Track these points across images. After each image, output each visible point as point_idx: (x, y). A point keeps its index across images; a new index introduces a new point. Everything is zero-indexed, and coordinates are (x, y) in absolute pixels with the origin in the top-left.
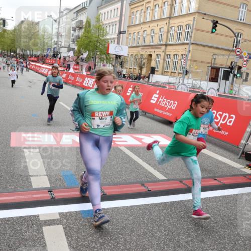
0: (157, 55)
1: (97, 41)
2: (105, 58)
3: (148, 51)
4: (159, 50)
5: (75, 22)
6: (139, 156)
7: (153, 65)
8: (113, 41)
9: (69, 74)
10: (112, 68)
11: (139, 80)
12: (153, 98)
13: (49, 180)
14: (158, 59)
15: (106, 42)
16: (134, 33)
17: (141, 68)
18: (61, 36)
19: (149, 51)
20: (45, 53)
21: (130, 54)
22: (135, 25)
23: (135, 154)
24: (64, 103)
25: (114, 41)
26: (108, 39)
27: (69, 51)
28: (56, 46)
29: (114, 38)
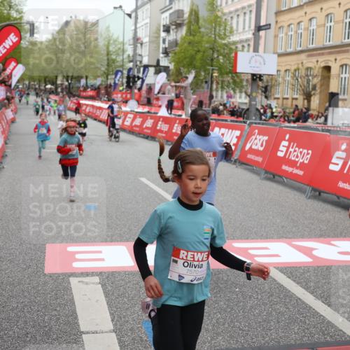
0: (342, 66)
1: (213, 49)
2: (231, 81)
3: (321, 59)
4: (345, 56)
5: (167, 14)
6: (307, 288)
7: (334, 88)
8: (246, 45)
9: (157, 119)
10: (247, 100)
11: (305, 121)
12: (334, 160)
13: (120, 341)
14: (343, 76)
15: (231, 49)
16: (289, 26)
17: (308, 97)
18: (142, 44)
19: (323, 61)
20: (111, 81)
21: (283, 69)
22: (291, 10)
23: (298, 283)
24: (149, 180)
25: (249, 45)
26: (234, 43)
27: (157, 72)
28: (131, 65)
29: (247, 40)
